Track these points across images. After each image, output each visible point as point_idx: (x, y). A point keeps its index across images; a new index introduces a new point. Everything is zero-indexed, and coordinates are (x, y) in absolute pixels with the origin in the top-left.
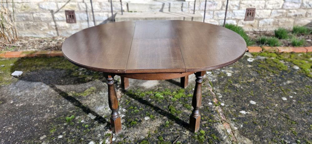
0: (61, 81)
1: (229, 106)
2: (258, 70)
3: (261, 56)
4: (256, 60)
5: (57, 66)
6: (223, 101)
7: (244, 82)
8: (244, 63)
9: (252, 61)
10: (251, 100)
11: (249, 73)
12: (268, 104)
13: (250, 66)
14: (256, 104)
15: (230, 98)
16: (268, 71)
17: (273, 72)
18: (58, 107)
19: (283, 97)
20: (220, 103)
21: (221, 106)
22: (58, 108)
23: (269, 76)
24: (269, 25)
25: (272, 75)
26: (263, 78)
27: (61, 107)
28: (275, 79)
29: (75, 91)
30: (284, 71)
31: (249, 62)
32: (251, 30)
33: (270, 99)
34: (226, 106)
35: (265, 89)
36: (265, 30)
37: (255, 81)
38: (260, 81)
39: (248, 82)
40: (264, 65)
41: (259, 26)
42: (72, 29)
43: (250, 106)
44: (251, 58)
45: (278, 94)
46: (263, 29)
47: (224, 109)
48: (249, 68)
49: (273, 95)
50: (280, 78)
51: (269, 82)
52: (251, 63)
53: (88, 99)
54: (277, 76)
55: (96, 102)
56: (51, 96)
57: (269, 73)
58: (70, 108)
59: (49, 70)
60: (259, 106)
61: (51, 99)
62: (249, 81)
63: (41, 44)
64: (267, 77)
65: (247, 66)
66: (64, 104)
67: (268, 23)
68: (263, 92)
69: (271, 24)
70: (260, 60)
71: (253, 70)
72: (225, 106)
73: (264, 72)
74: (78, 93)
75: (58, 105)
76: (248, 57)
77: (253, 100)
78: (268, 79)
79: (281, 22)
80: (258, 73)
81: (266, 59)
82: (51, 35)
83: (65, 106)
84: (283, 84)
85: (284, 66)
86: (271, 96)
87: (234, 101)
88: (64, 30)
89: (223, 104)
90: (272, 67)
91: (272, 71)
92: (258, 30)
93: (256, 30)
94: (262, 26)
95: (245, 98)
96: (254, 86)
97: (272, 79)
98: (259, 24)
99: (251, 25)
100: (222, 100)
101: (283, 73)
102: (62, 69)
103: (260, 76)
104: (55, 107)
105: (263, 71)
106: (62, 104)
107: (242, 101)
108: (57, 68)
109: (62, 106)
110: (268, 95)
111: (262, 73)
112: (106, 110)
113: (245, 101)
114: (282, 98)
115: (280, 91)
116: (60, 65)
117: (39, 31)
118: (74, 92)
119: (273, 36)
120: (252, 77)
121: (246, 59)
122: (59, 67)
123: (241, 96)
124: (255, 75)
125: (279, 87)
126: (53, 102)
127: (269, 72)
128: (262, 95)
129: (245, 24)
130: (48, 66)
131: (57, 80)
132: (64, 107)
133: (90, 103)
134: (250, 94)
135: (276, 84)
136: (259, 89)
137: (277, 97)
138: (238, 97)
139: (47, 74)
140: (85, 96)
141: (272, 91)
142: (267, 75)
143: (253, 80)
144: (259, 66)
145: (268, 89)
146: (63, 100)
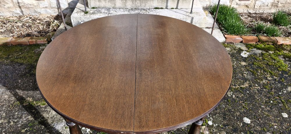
0: (18, 82)
1: (218, 126)
2: (253, 69)
3: (257, 49)
4: (251, 55)
5: (17, 58)
6: (211, 118)
7: (237, 87)
8: (237, 60)
9: (246, 56)
10: (244, 117)
11: (243, 75)
12: (266, 123)
13: (243, 63)
14: (251, 122)
15: (219, 113)
16: (264, 71)
17: (271, 74)
18: (9, 122)
19: (283, 112)
20: (207, 121)
21: (208, 126)
22: (9, 124)
23: (266, 79)
24: (267, 6)
25: (269, 77)
26: (259, 83)
27: (12, 123)
28: (273, 84)
29: (33, 97)
30: (284, 72)
31: (243, 57)
32: (246, 11)
33: (268, 116)
34: (215, 125)
35: (262, 99)
36: (261, 11)
37: (250, 86)
38: (256, 87)
39: (241, 88)
40: (260, 63)
41: (256, 7)
42: (41, 7)
43: (243, 126)
44: (245, 52)
45: (277, 107)
46: (259, 11)
47: (212, 131)
48: (243, 67)
49: (271, 108)
50: (279, 82)
51: (266, 88)
52: (245, 60)
53: (46, 111)
54: (275, 79)
55: (55, 117)
56: (3, 105)
57: (266, 75)
58: (22, 125)
59: (8, 65)
60: (254, 127)
61: (2, 110)
62: (242, 86)
63: (4, 27)
64: (264, 81)
65: (240, 64)
66: (16, 119)
67: (266, 4)
68: (259, 104)
69: (269, 5)
70: (256, 54)
71: (248, 70)
72: (213, 125)
73: (261, 73)
74: (36, 101)
75: (10, 119)
76: (243, 51)
77: (247, 117)
78: (266, 83)
79: (281, 3)
80: (253, 74)
81: (262, 54)
82: (18, 14)
83: (18, 121)
84: (283, 92)
85: (283, 64)
86: (269, 111)
87: (224, 118)
88: (32, 8)
89: (210, 123)
90: (269, 66)
91: (270, 72)
92: (254, 12)
93: (251, 11)
94: (259, 7)
95: (238, 114)
96: (248, 94)
97: (270, 85)
98: (256, 5)
99: (247, 6)
100: (210, 115)
101: (282, 75)
102: (22, 64)
103: (256, 80)
104: (5, 123)
105: (259, 71)
106: (14, 118)
107: (234, 117)
108: (17, 62)
109: (14, 122)
110: (266, 110)
111: (258, 75)
112: (66, 130)
113: (237, 118)
114: (282, 114)
115: (279, 103)
116: (21, 58)
117: (3, 9)
118: (31, 99)
119: (271, 21)
120: (246, 80)
121: (240, 54)
122: (19, 61)
123: (233, 110)
124: (249, 77)
125: (278, 96)
126: (4, 114)
127: (266, 73)
128: (257, 108)
129: (239, 5)
130: (7, 58)
131: (14, 80)
132: (16, 122)
133: (48, 117)
134: (244, 107)
135: (275, 92)
136: (254, 99)
137: (275, 112)
138: (229, 111)
139: (4, 71)
140: (44, 106)
141: (270, 102)
142: (264, 77)
143: (247, 85)
144: (255, 63)
145: (265, 99)
146: (17, 112)
